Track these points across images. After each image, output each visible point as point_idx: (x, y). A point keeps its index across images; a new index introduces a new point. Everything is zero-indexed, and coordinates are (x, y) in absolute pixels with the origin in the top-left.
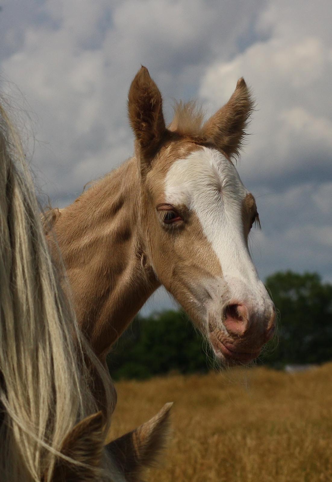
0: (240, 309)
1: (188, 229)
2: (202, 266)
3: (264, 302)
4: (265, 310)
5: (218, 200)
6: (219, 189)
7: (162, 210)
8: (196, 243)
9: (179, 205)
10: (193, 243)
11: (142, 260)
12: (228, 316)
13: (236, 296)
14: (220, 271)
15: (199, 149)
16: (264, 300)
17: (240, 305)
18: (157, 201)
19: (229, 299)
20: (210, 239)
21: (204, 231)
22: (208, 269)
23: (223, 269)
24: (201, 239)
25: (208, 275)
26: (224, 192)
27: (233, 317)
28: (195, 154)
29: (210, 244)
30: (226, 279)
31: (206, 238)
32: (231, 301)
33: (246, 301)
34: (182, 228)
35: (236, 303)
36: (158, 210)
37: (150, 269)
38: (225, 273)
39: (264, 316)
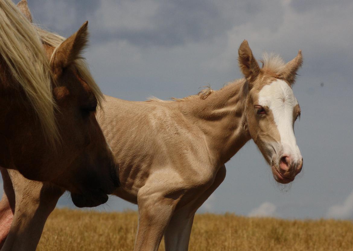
0: (287, 159)
1: (268, 117)
2: (272, 136)
3: (298, 156)
4: (298, 160)
5: (283, 106)
6: (284, 100)
7: (257, 108)
8: (270, 125)
9: (264, 106)
10: (269, 124)
11: (245, 126)
12: (282, 162)
13: (286, 153)
14: (280, 140)
15: (276, 80)
16: (298, 155)
17: (288, 157)
18: (255, 103)
19: (282, 154)
20: (277, 124)
21: (275, 120)
22: (274, 138)
23: (281, 139)
24: (272, 123)
25: (274, 140)
26: (285, 102)
27: (284, 162)
28: (274, 83)
29: (277, 126)
30: (282, 144)
31: (275, 123)
32: (283, 155)
33: (290, 155)
34: (265, 117)
35: (286, 156)
36: (254, 108)
37: (248, 131)
38: (282, 141)
39: (297, 163)
